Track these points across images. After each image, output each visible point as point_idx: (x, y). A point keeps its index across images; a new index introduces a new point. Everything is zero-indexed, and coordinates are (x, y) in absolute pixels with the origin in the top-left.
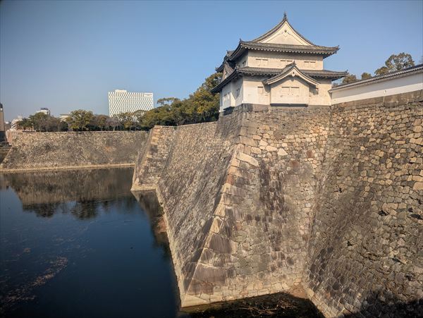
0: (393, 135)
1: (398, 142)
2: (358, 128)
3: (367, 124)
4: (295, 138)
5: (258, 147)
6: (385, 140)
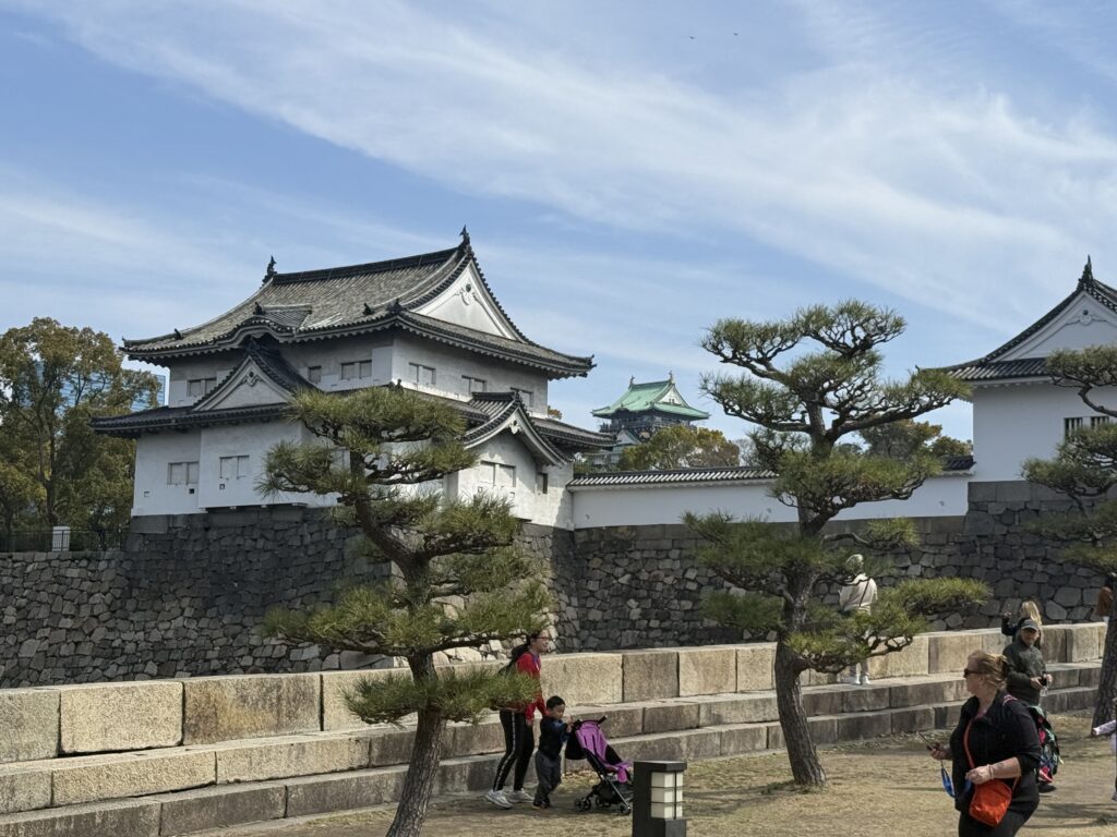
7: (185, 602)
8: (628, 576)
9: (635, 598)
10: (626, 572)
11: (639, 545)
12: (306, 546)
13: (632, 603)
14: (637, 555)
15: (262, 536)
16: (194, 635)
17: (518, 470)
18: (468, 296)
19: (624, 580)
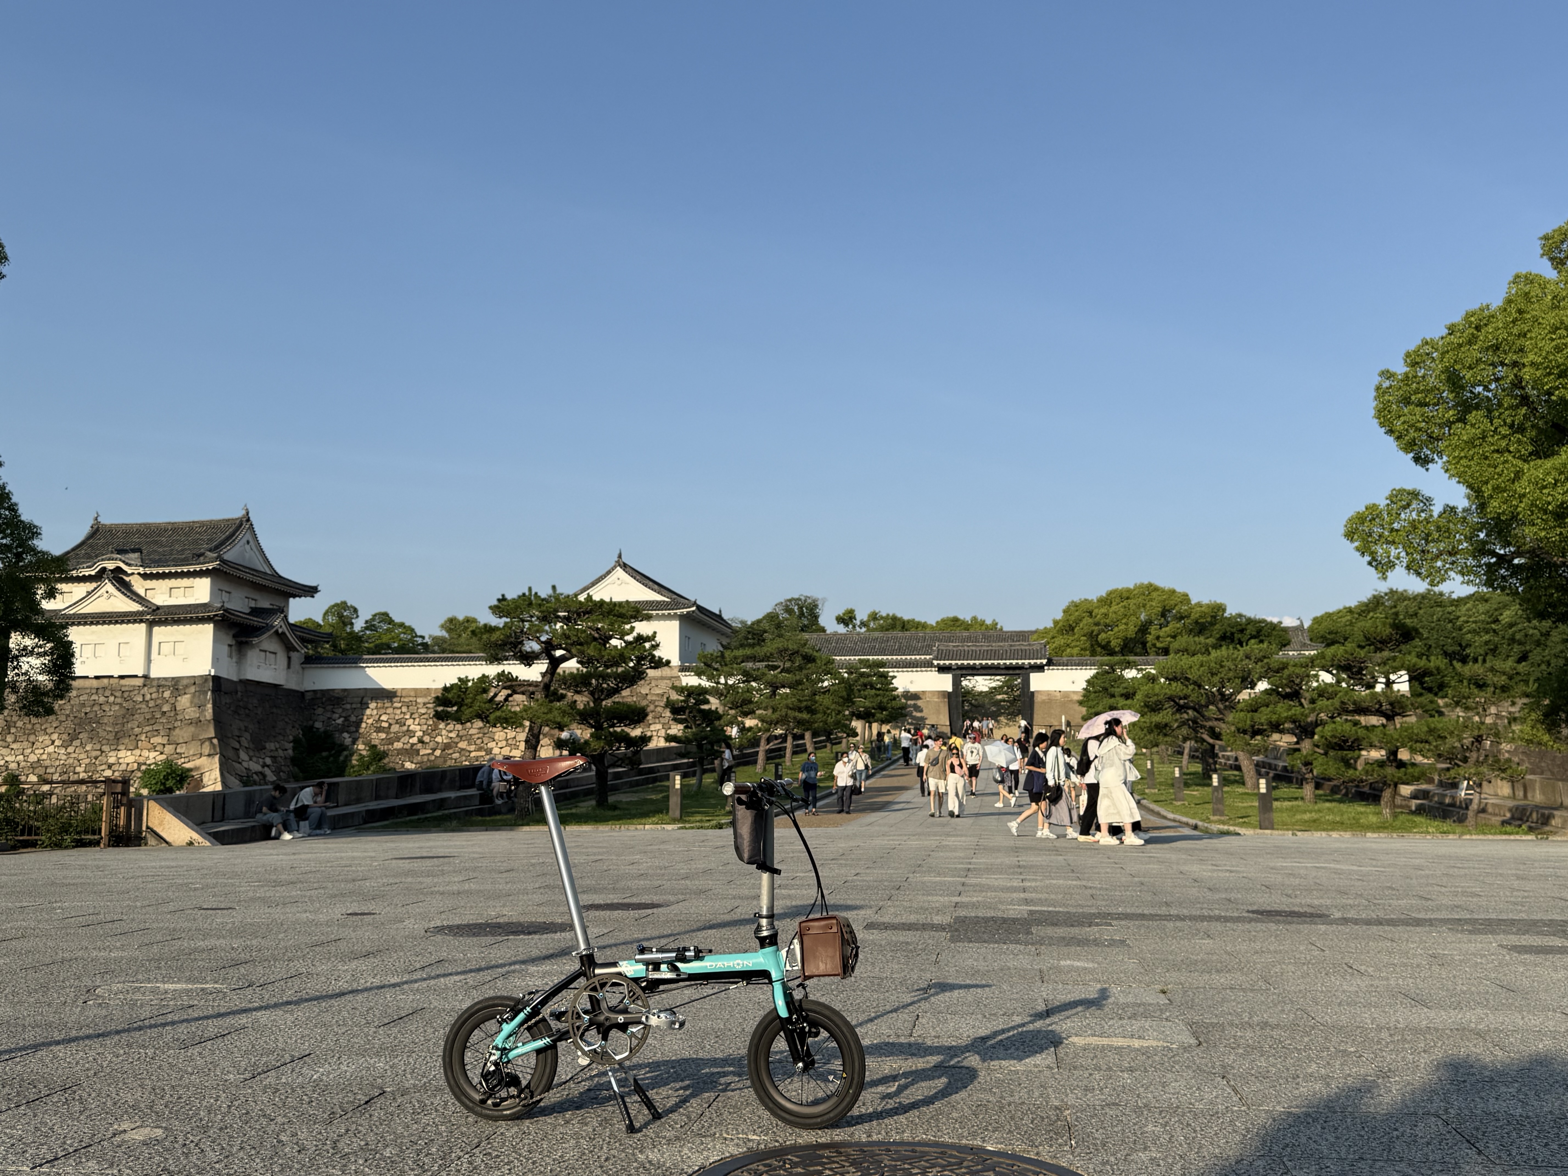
0: (463, 745)
1: (473, 754)
2: (388, 733)
3: (405, 728)
4: (277, 750)
5: (240, 763)
6: (450, 751)
7: (55, 736)
8: (342, 719)
9: (347, 732)
10: (340, 717)
11: (349, 700)
12: (147, 701)
13: (346, 735)
14: (348, 706)
15: (112, 694)
16: (64, 757)
17: (278, 655)
18: (247, 547)
19: (340, 721)
